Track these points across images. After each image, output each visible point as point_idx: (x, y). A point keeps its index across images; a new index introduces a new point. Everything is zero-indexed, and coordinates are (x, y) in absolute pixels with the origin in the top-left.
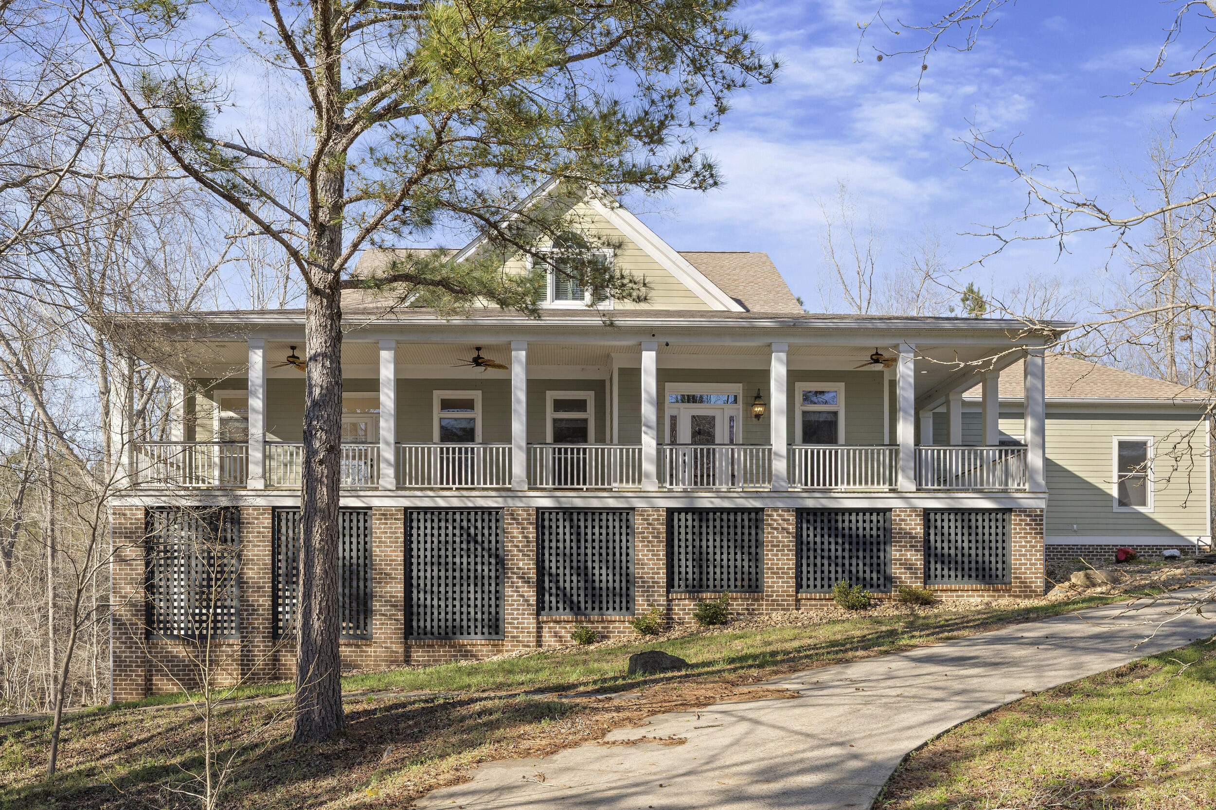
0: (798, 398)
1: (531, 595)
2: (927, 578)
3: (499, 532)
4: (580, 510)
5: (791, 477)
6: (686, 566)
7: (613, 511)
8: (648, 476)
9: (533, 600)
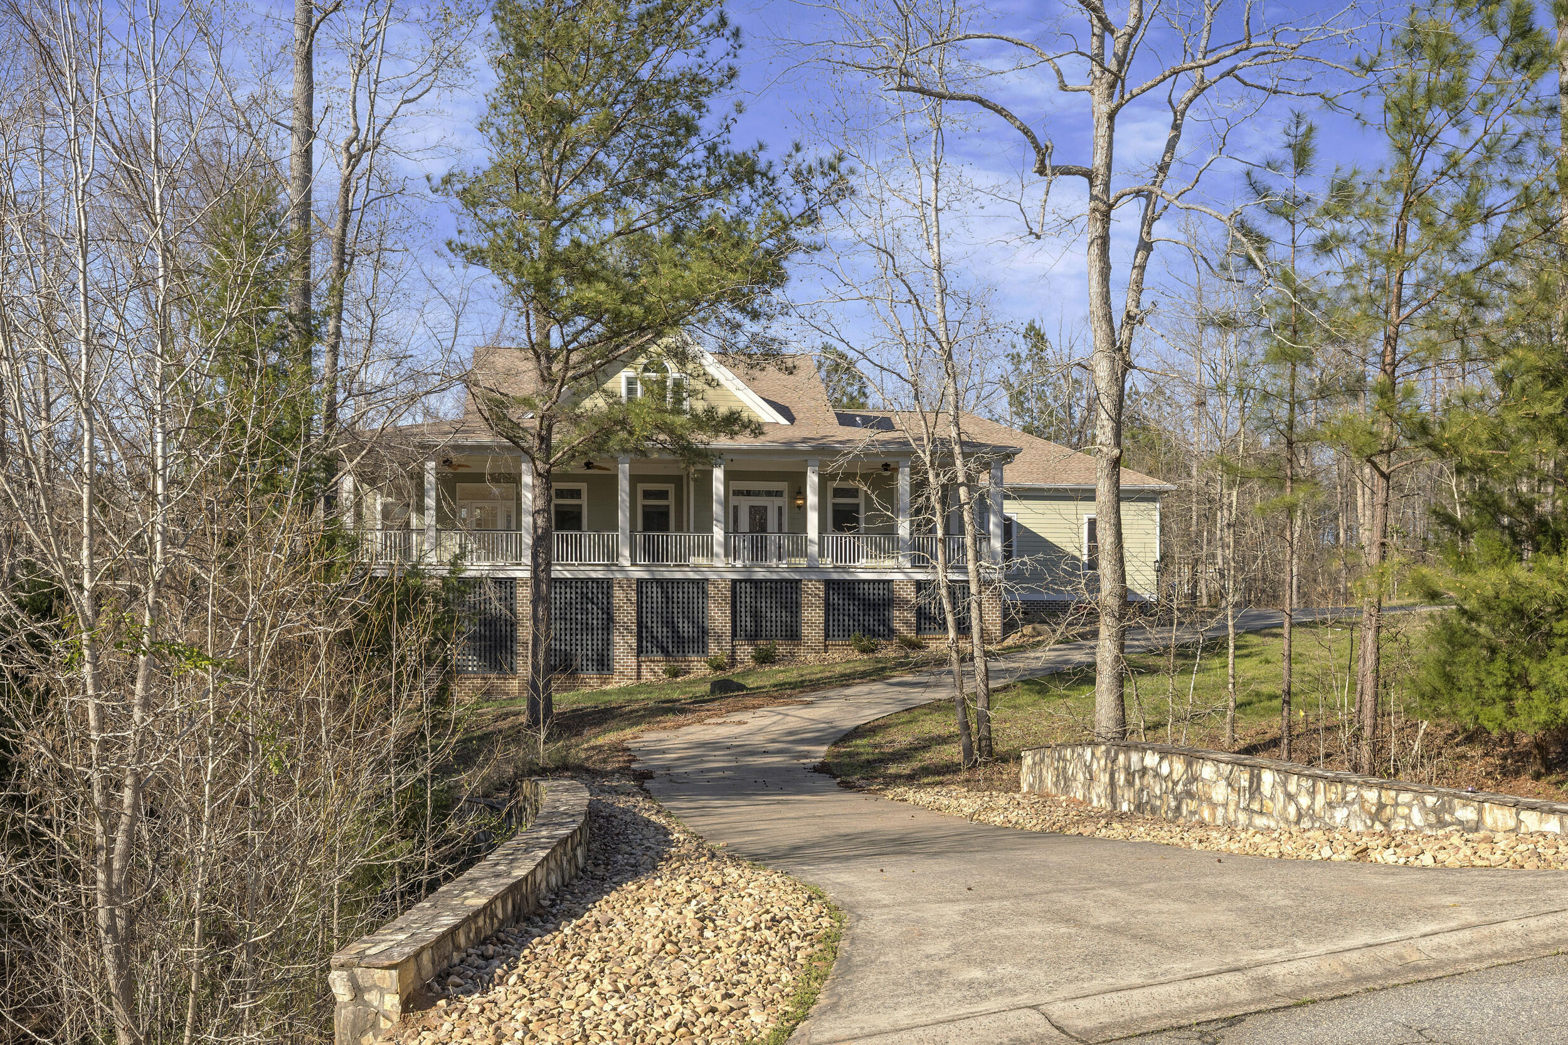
0: (830, 493)
1: (633, 642)
2: (919, 630)
3: (609, 596)
4: (668, 581)
5: (821, 554)
6: (747, 621)
7: (693, 581)
8: (717, 556)
9: (634, 645)
